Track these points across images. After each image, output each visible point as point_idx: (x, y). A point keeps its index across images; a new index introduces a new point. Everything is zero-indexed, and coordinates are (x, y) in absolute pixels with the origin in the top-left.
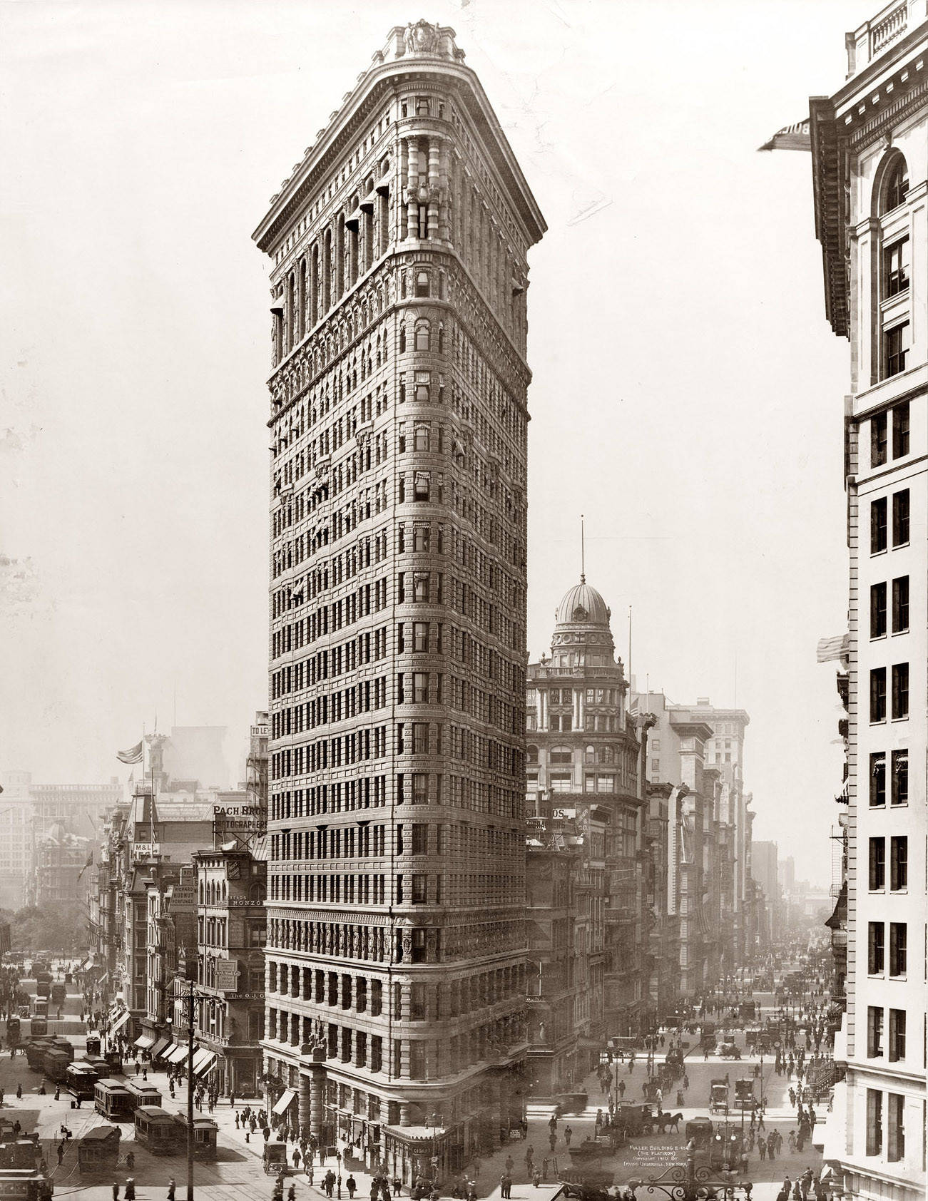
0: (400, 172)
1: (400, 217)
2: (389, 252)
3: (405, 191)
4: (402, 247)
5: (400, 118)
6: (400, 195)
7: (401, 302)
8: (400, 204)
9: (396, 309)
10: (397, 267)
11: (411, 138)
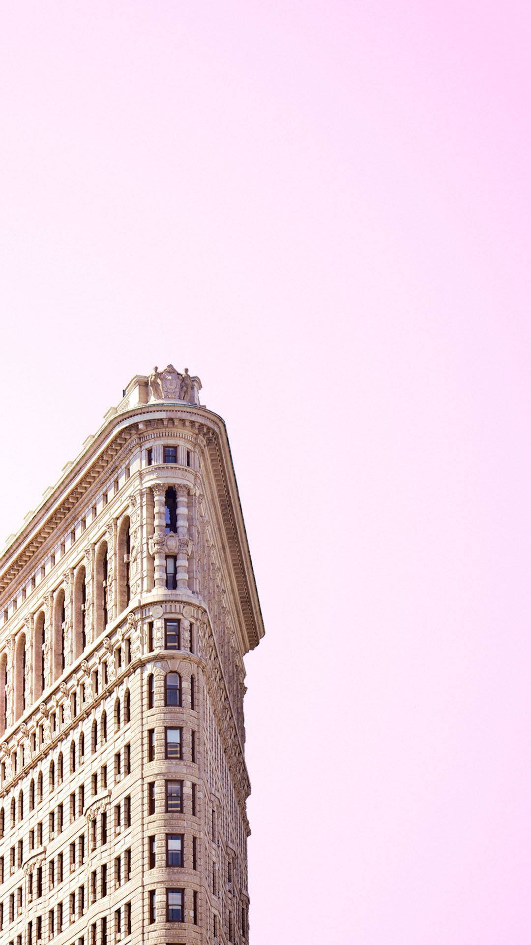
0: (144, 522)
1: (145, 567)
2: (133, 604)
3: (150, 541)
4: (148, 598)
5: (144, 466)
6: (145, 547)
7: (147, 655)
8: (145, 554)
9: (142, 664)
10: (143, 619)
11: (158, 485)
